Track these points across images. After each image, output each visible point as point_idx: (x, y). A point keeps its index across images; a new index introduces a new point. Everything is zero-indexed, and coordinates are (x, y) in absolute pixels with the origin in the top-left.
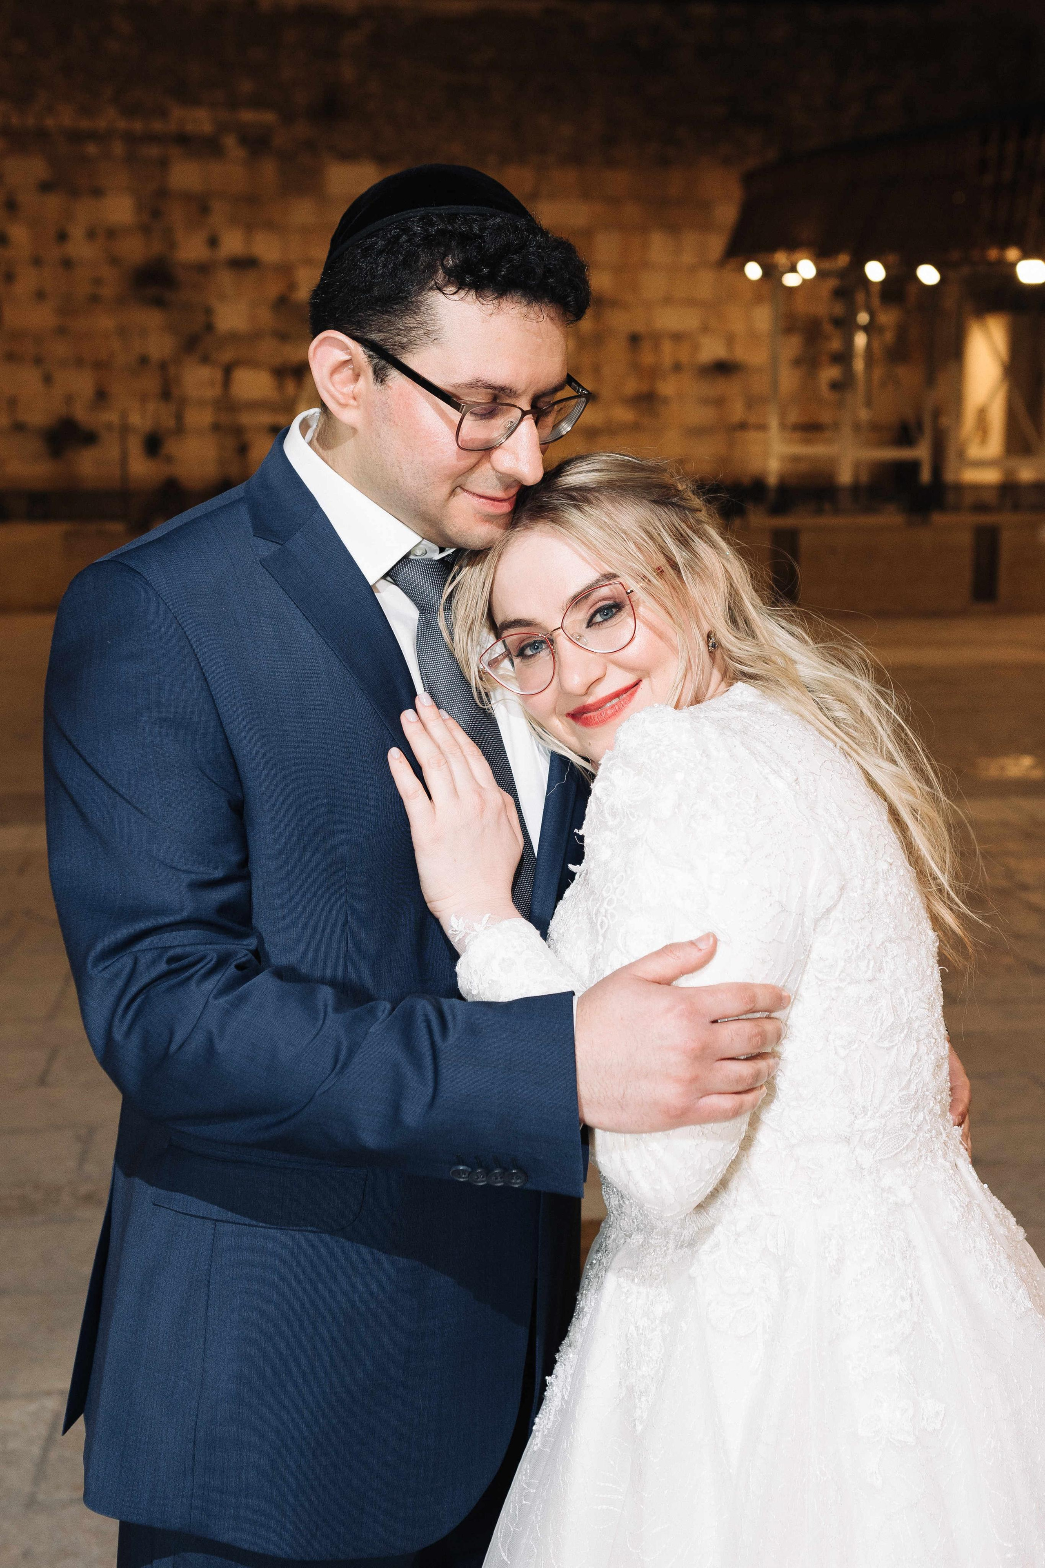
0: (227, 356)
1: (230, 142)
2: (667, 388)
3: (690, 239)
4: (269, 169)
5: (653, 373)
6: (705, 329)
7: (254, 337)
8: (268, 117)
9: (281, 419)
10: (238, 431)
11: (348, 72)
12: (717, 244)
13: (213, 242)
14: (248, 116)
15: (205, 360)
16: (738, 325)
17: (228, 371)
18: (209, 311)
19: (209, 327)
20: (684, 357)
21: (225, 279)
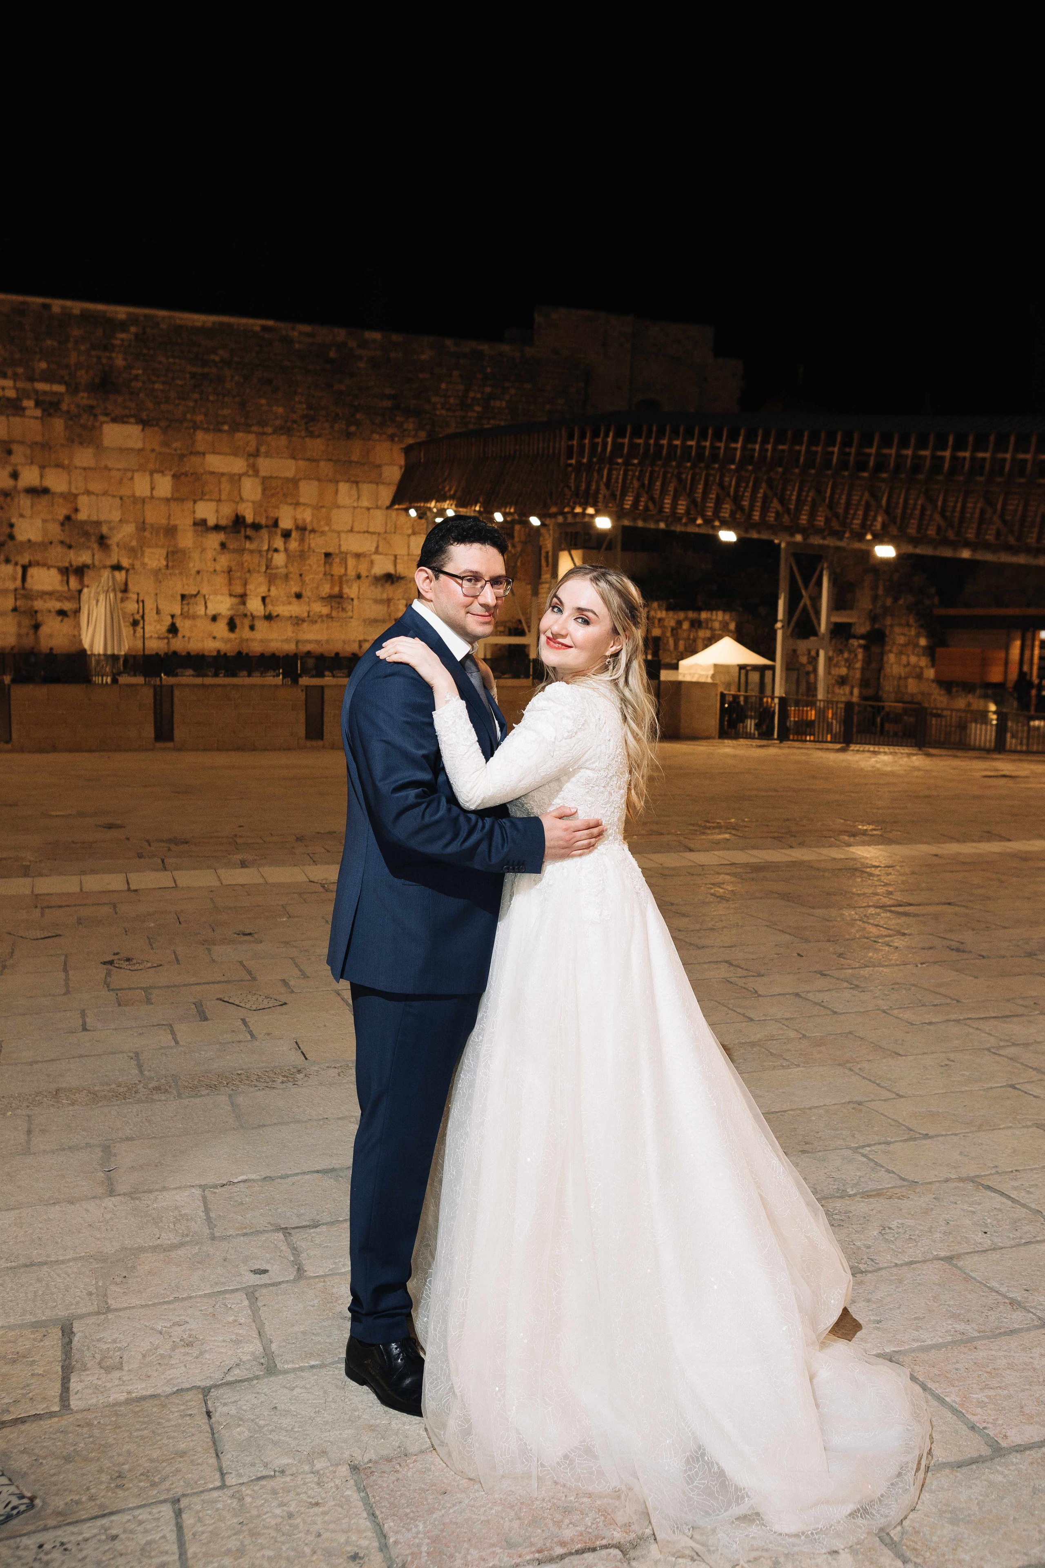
0: (25, 559)
1: (29, 403)
2: (351, 591)
3: (366, 488)
4: (59, 424)
5: (341, 580)
6: (377, 552)
7: (46, 545)
8: (60, 388)
9: (67, 606)
10: (33, 613)
11: (120, 362)
12: (386, 494)
13: (15, 475)
14: (41, 386)
15: (7, 561)
16: (401, 551)
17: (25, 569)
18: (12, 526)
19: (12, 537)
20: (363, 569)
21: (25, 502)
